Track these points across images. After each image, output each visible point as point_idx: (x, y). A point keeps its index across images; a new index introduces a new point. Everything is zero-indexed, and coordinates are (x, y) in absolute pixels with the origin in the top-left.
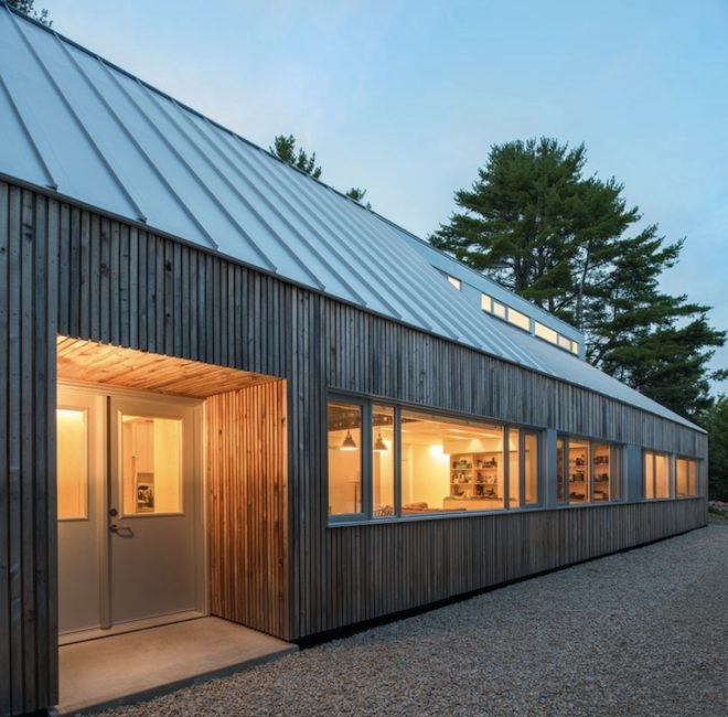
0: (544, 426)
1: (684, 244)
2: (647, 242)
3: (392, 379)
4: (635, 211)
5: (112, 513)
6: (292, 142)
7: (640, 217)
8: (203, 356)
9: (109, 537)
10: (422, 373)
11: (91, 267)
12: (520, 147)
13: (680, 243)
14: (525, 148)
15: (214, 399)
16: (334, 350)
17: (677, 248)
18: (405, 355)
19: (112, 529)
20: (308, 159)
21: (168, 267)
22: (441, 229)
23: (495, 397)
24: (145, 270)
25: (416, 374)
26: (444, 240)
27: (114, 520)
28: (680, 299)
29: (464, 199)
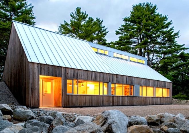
0: (108, 82)
1: (179, 32)
2: (171, 31)
3: (76, 77)
4: (171, 21)
5: (43, 93)
6: (80, 9)
7: (172, 23)
8: (52, 76)
9: (43, 96)
10: (82, 75)
11: (42, 69)
12: (140, 5)
13: (178, 32)
14: (142, 5)
15: (54, 80)
16: (68, 74)
17: (178, 33)
18: (79, 73)
19: (43, 95)
20: (84, 13)
21: (49, 67)
22: (119, 28)
23: (96, 78)
24: (47, 68)
25: (80, 76)
26: (120, 31)
27: (43, 94)
28: (182, 45)
29: (126, 20)
